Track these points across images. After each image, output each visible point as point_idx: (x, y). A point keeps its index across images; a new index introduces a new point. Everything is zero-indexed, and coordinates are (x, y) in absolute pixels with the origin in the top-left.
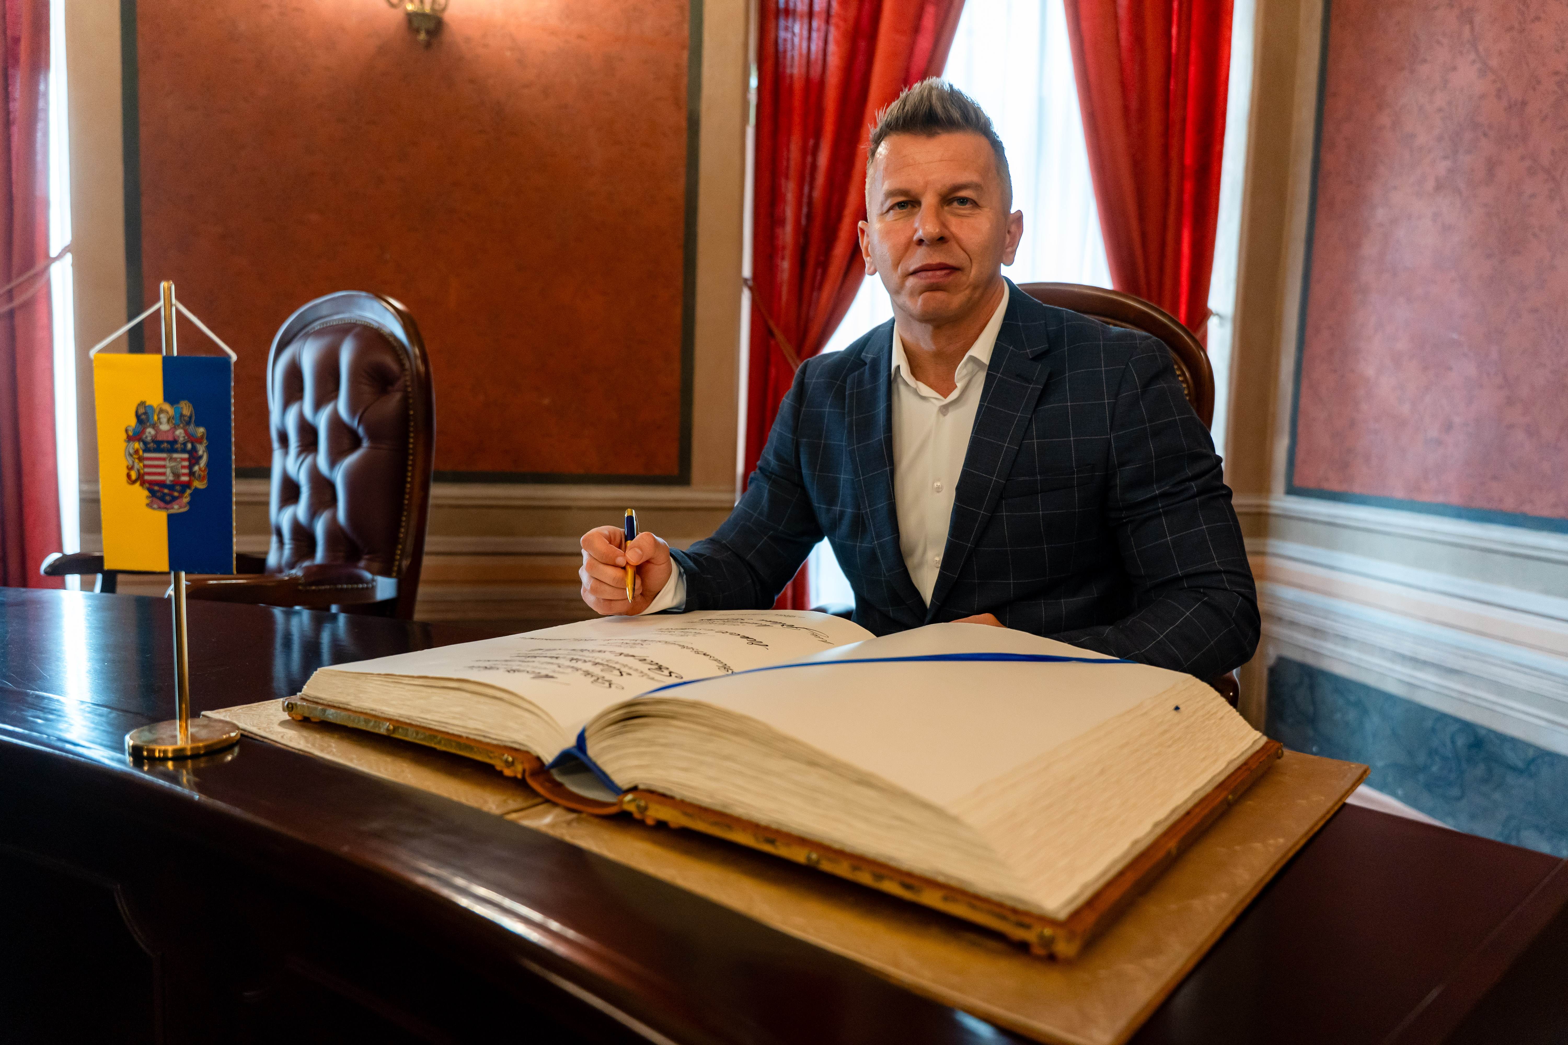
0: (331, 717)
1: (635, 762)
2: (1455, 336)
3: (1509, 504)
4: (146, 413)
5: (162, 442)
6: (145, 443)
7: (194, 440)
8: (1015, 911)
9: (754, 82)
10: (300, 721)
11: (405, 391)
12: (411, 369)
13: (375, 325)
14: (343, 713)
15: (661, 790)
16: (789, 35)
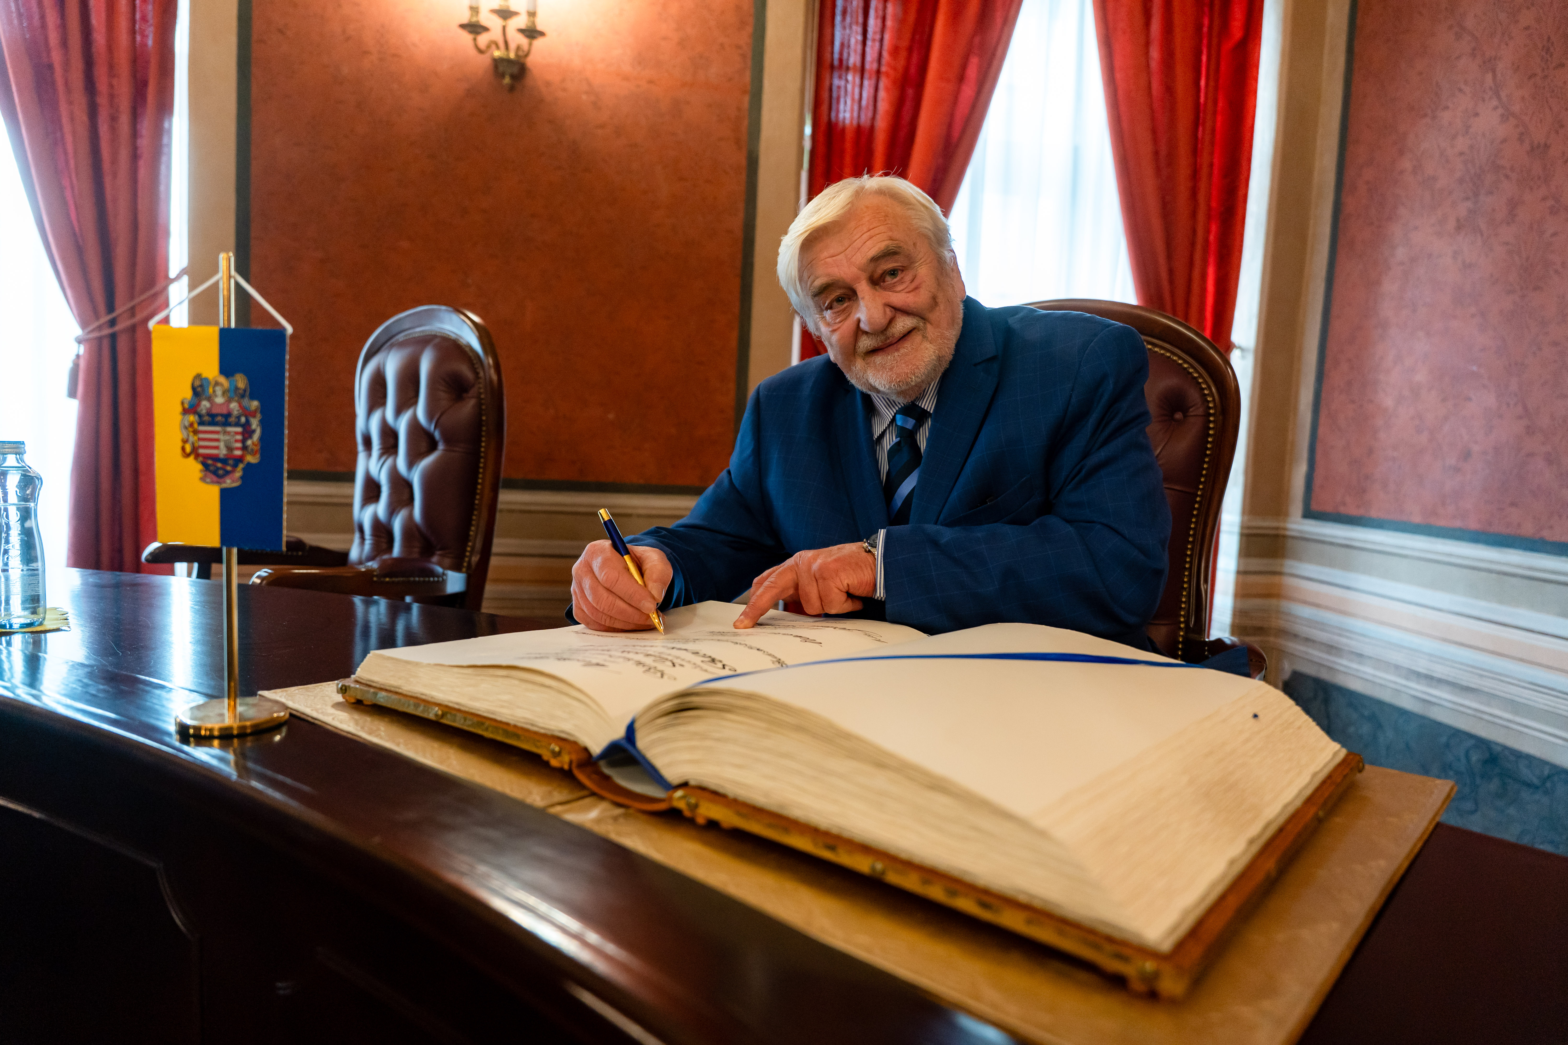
0: (382, 700)
1: (686, 756)
2: (1475, 368)
3: (1528, 529)
4: (201, 386)
5: (217, 415)
6: (200, 416)
7: (248, 414)
8: (1110, 939)
9: (808, 130)
10: (354, 703)
11: (478, 397)
12: (485, 379)
13: (453, 336)
14: (394, 697)
15: (713, 787)
16: (842, 83)
